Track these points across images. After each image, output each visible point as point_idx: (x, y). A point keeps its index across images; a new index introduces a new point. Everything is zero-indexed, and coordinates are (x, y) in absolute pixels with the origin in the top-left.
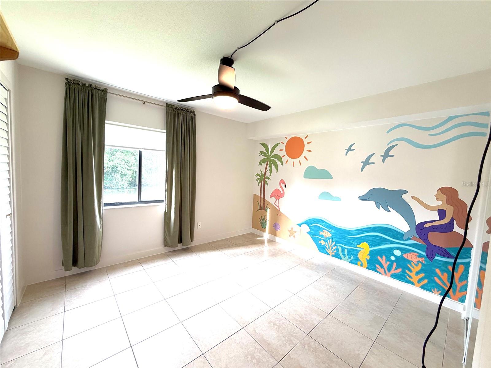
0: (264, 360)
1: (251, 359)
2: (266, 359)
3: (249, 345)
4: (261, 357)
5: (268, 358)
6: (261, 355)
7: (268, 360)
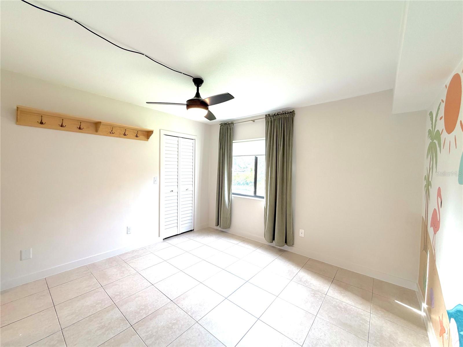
0: (170, 333)
1: (172, 322)
2: (171, 334)
3: (186, 320)
4: (174, 330)
5: (171, 336)
6: (175, 330)
7: (170, 335)
